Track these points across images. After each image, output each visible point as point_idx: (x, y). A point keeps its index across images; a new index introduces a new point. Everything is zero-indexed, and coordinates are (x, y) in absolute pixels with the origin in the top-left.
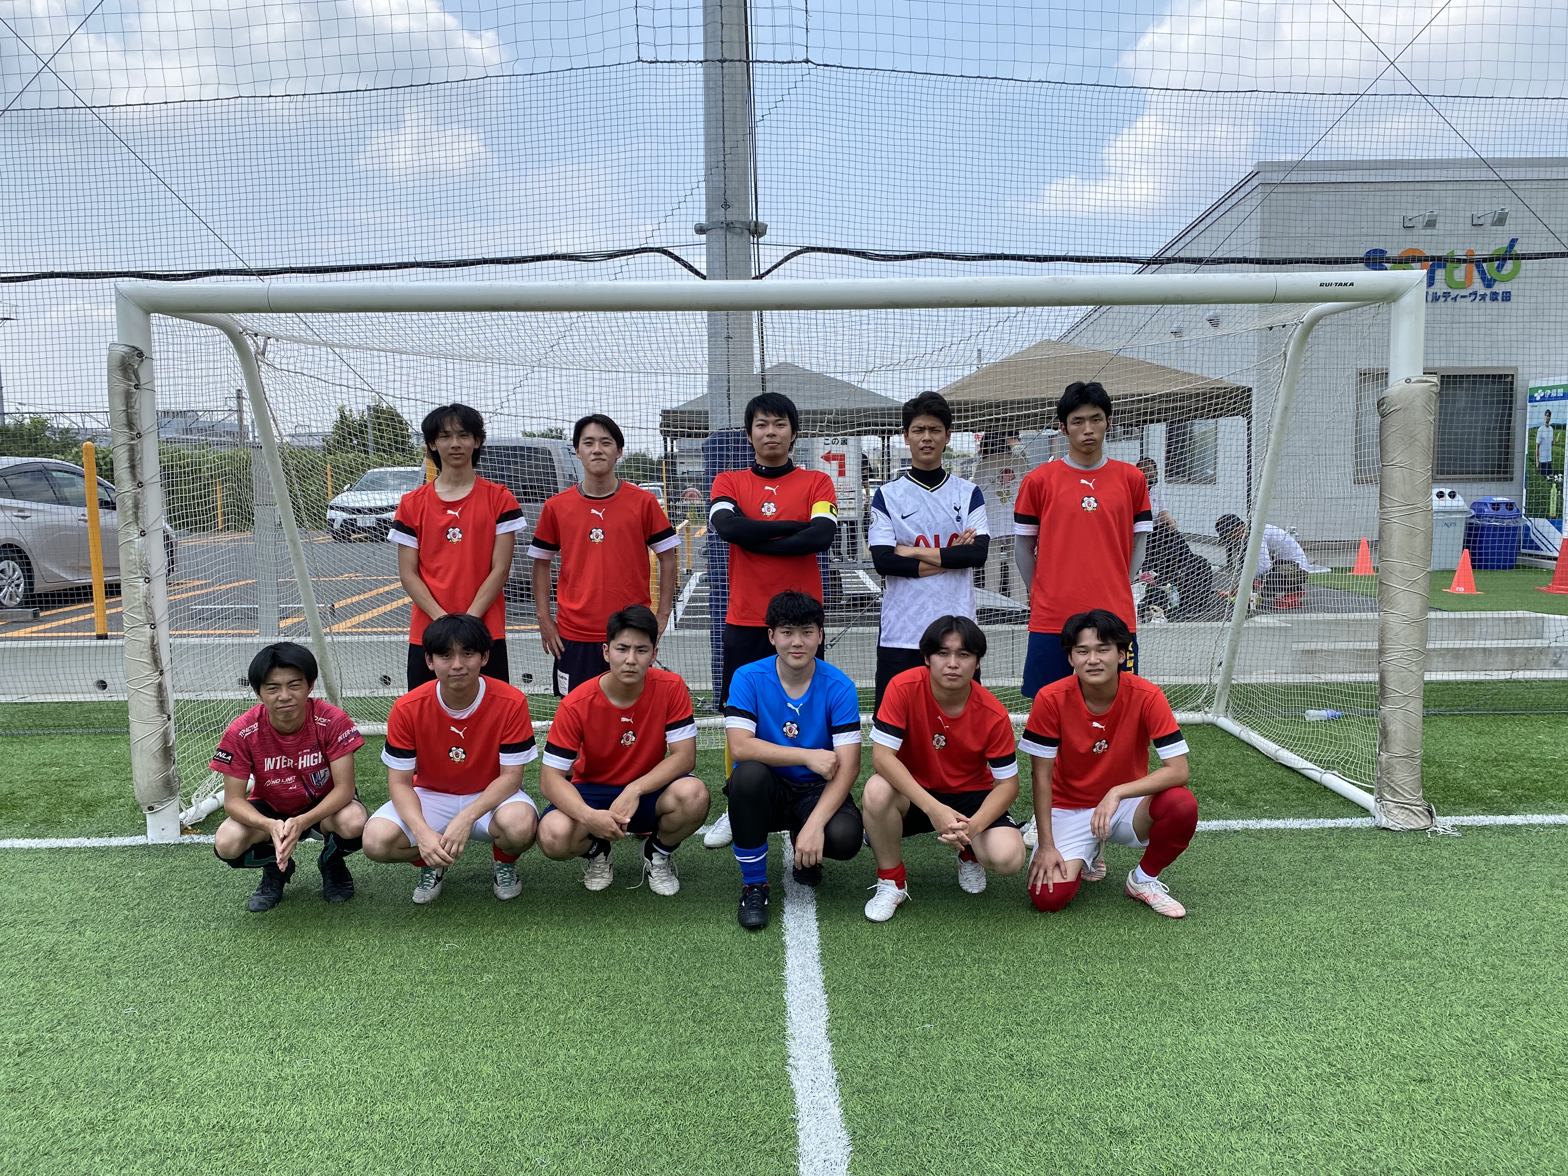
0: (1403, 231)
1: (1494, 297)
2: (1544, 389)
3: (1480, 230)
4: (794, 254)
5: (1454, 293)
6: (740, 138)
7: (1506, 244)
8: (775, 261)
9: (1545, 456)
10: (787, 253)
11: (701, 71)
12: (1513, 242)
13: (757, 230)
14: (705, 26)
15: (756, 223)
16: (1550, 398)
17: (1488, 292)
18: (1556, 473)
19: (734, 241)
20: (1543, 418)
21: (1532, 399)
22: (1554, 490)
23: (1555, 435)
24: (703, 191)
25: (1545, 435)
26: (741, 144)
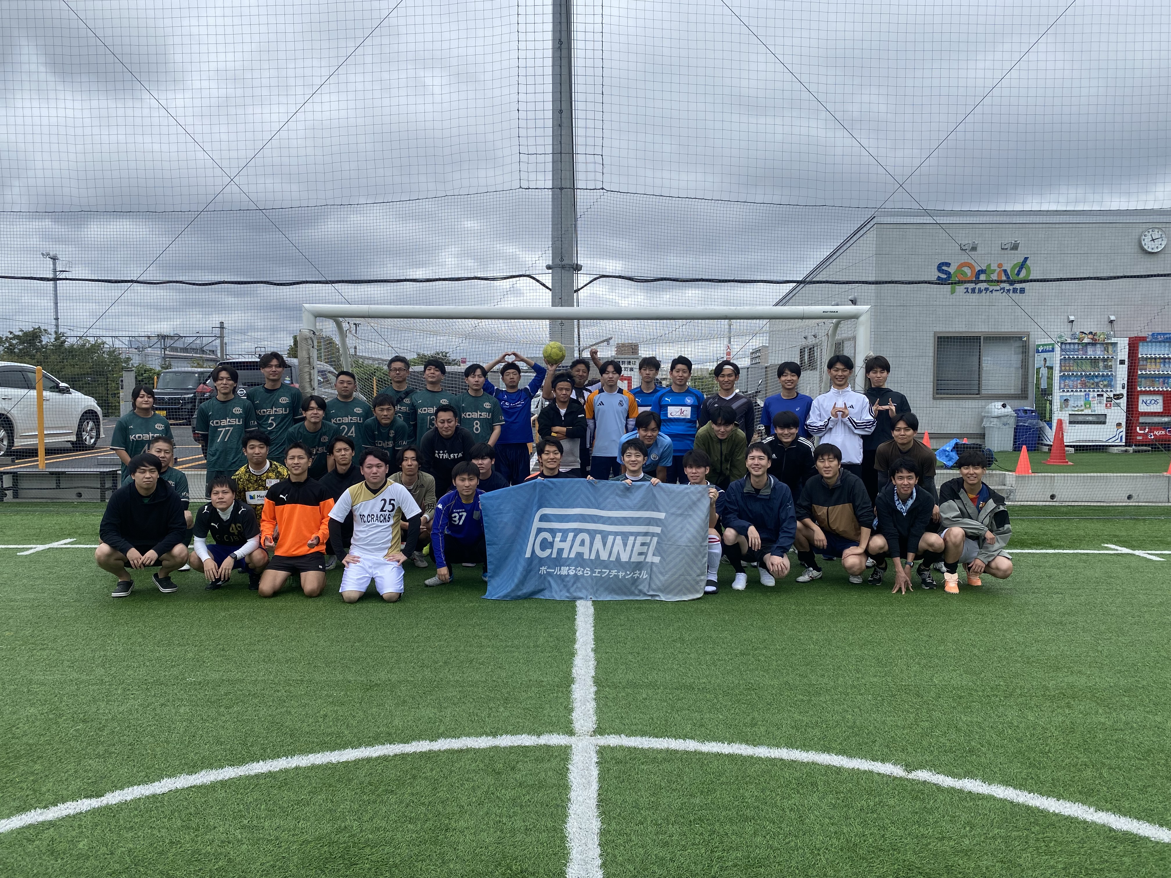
0: (960, 252)
1: (1015, 291)
2: (1043, 345)
3: (1006, 252)
4: (595, 279)
5: (991, 289)
6: (569, 226)
8: (586, 282)
9: (1044, 385)
10: (592, 279)
11: (551, 193)
12: (1027, 259)
13: (578, 268)
14: (553, 171)
15: (577, 264)
16: (1046, 351)
17: (1011, 288)
18: (1049, 395)
19: (566, 274)
20: (1043, 362)
22: (1048, 405)
23: (1048, 372)
24: (551, 252)
25: (1043, 372)
26: (570, 229)
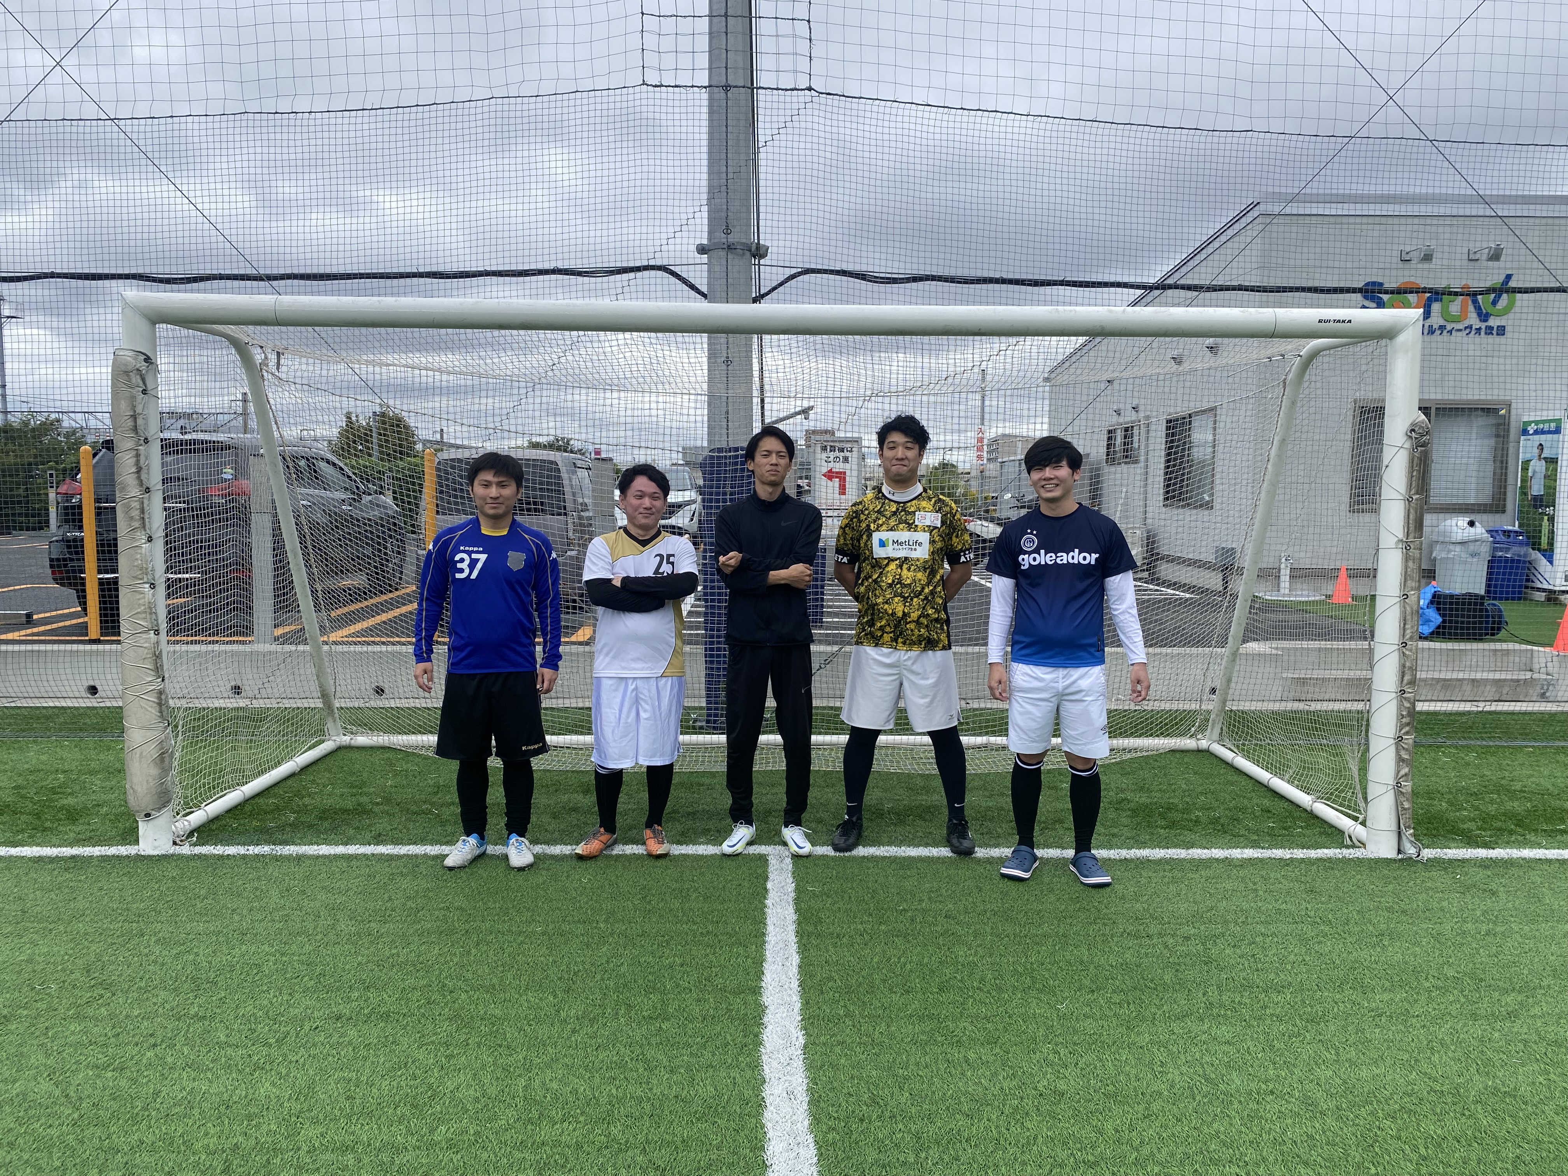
0: (1401, 265)
1: (1489, 330)
2: (1537, 423)
3: (1476, 265)
4: (793, 277)
5: (1449, 328)
6: (743, 163)
7: (1502, 278)
9: (1537, 488)
12: (1509, 277)
13: (759, 252)
14: (710, 52)
16: (1543, 432)
17: (1483, 326)
18: (1548, 506)
19: (736, 263)
20: (1536, 451)
21: (1525, 432)
22: (1545, 522)
23: (1547, 469)
25: (1537, 468)
26: (743, 169)
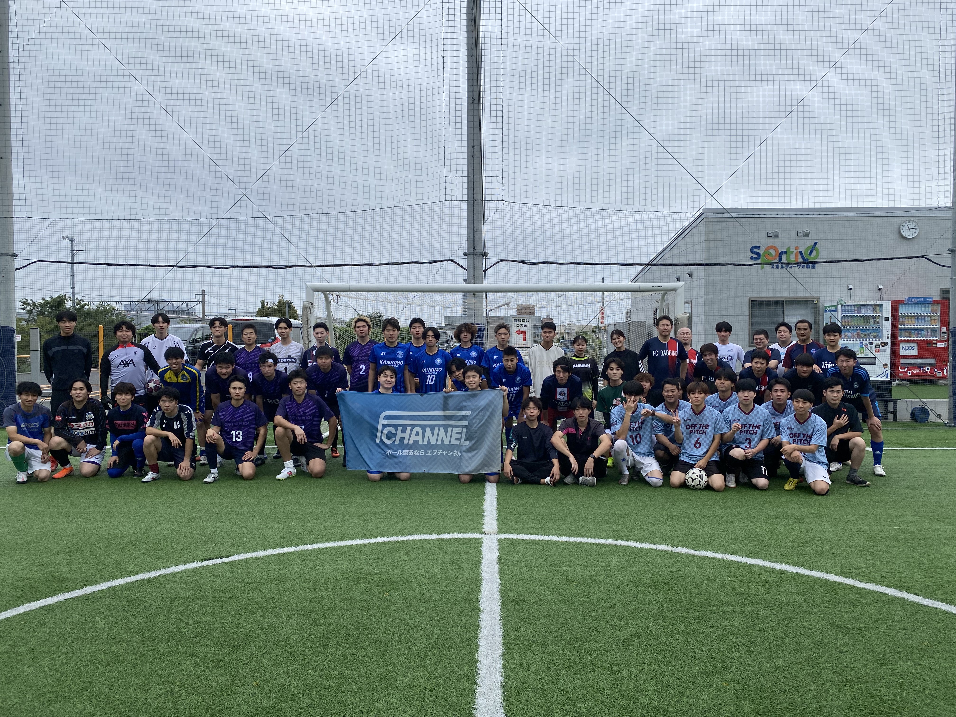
0: (767, 238)
1: (808, 267)
2: (829, 306)
3: (801, 238)
4: (498, 262)
5: (790, 265)
6: (480, 226)
7: (813, 244)
8: (491, 265)
10: (494, 263)
11: (467, 203)
12: (816, 243)
13: (485, 255)
14: (468, 188)
15: (485, 252)
16: (831, 311)
17: (805, 264)
19: (477, 259)
20: (829, 319)
21: (826, 311)
26: (480, 229)
